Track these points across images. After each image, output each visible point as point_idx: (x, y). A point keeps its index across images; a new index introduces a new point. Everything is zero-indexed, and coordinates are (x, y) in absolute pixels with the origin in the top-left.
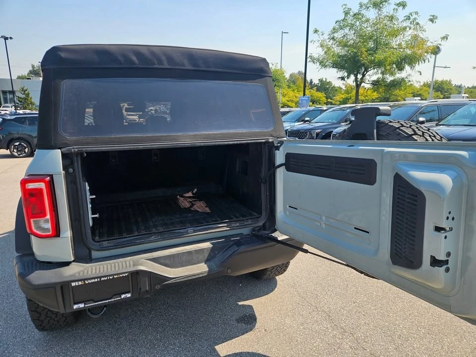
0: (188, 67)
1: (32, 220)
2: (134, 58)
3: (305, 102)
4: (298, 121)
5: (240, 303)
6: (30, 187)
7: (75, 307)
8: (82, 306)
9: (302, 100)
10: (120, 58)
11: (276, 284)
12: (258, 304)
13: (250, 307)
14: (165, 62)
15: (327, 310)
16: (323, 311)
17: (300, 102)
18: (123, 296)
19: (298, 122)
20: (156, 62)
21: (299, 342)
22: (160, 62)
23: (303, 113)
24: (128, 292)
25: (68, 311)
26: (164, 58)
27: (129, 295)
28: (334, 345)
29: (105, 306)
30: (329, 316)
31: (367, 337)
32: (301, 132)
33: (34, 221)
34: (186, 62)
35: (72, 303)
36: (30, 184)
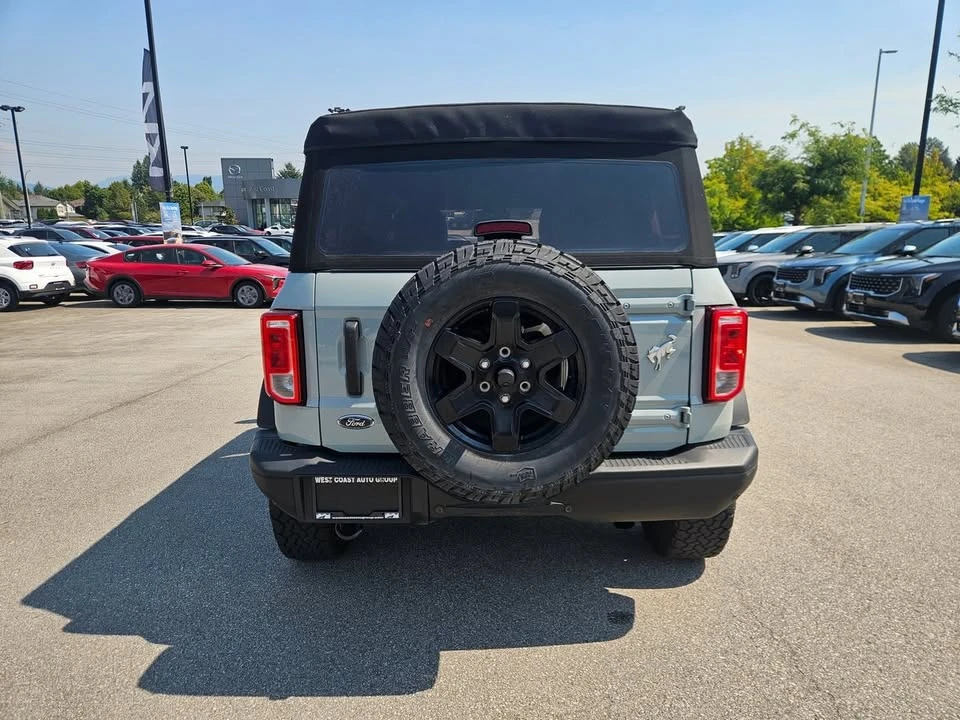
0: (523, 136)
1: (271, 375)
2: (433, 128)
3: (917, 208)
4: (885, 252)
5: (612, 590)
6: (271, 326)
7: (319, 516)
8: (328, 516)
9: (909, 205)
10: (412, 129)
11: (701, 573)
12: (646, 600)
13: (630, 602)
14: (483, 131)
15: (794, 641)
16: (784, 640)
17: (904, 208)
18: (387, 515)
19: (884, 255)
20: (467, 131)
21: (704, 680)
22: (475, 130)
23: (902, 233)
24: (395, 511)
25: (309, 520)
26: (481, 124)
27: (396, 516)
28: (779, 705)
29: (361, 526)
30: (794, 654)
31: (867, 709)
32: (883, 278)
33: (274, 377)
34: (519, 128)
35: (315, 510)
36: (272, 322)
